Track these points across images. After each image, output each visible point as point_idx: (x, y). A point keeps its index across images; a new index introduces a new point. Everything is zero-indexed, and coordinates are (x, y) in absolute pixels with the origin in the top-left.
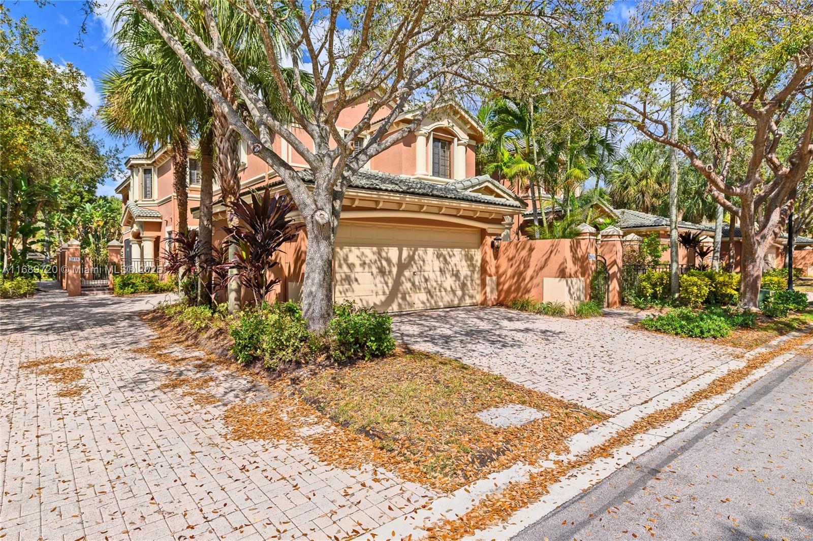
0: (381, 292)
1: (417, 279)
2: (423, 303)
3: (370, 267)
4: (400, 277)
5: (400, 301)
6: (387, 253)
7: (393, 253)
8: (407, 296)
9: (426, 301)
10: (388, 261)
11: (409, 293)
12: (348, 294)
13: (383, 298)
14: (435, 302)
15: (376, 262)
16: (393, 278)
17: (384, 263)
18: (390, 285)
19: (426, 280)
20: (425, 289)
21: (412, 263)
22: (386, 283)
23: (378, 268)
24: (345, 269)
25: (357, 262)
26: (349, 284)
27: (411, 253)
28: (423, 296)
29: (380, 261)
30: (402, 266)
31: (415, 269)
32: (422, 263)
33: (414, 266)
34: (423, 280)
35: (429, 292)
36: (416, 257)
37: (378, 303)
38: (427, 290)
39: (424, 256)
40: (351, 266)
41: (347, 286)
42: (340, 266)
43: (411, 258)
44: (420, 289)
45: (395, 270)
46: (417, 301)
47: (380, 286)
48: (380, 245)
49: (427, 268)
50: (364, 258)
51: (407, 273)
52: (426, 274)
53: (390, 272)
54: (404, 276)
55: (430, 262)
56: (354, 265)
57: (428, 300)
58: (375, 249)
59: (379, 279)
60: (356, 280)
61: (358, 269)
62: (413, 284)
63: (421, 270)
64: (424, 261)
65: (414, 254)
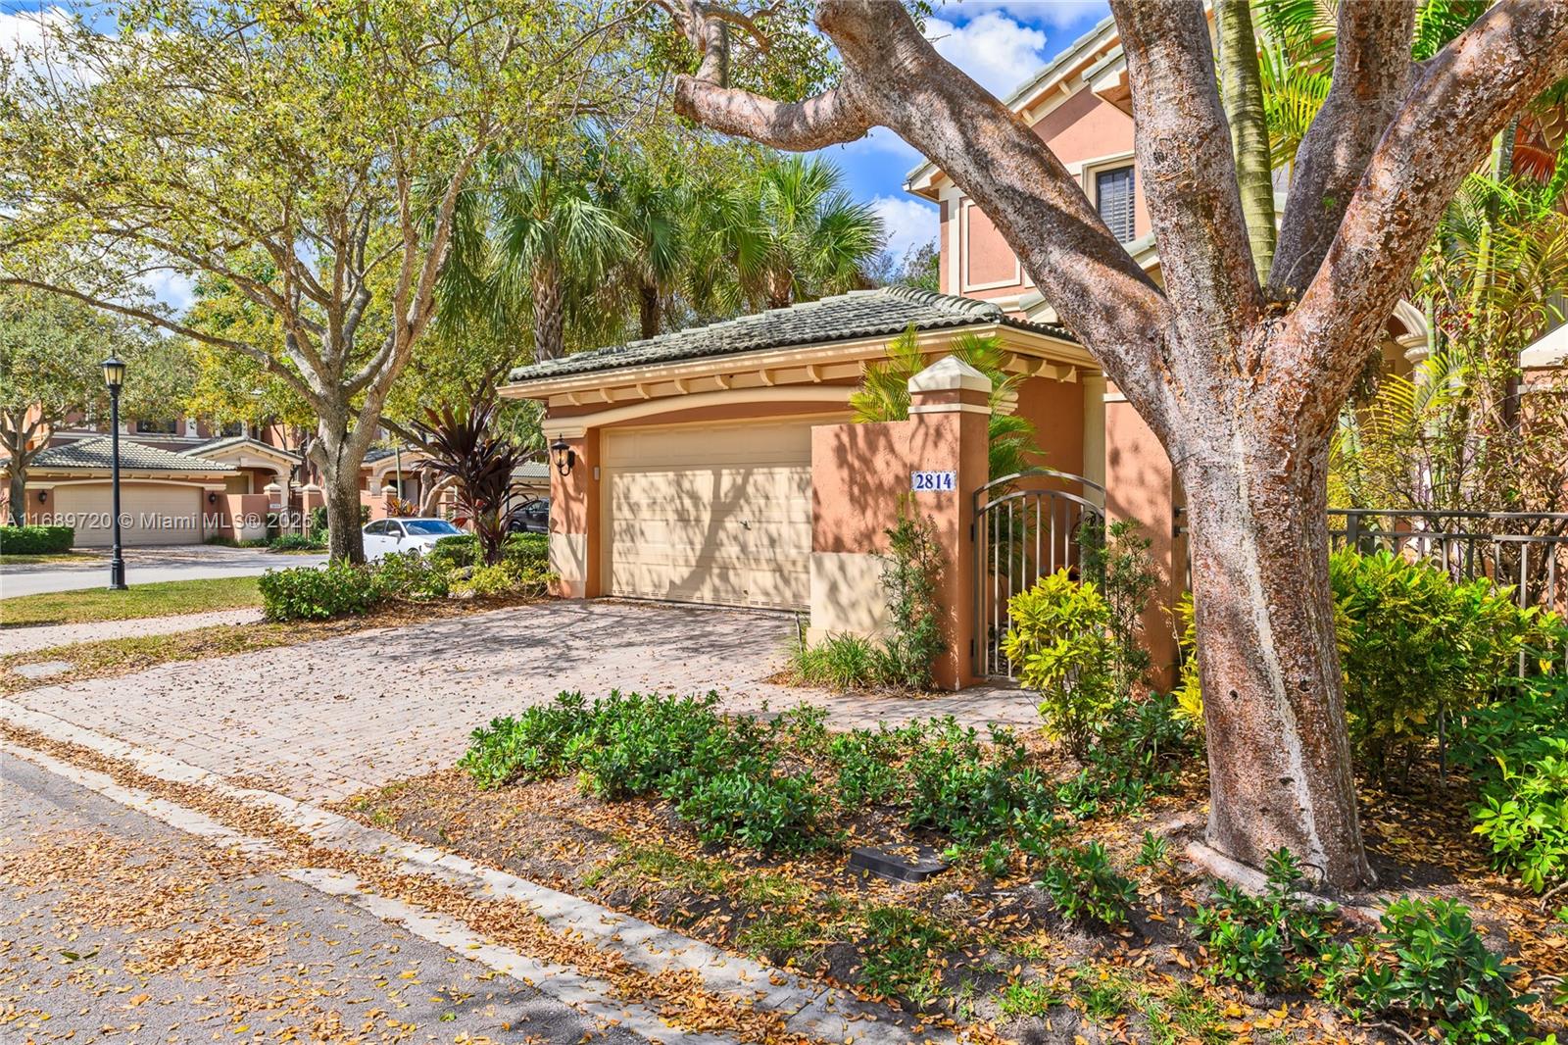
0: (681, 562)
1: (751, 538)
2: (767, 594)
3: (663, 510)
4: (716, 533)
5: (717, 581)
6: (691, 482)
7: (702, 482)
8: (731, 573)
9: (772, 591)
10: (695, 497)
11: (734, 568)
12: (631, 558)
13: (685, 572)
14: (795, 596)
15: (672, 500)
16: (702, 533)
17: (688, 502)
18: (698, 547)
19: (773, 542)
20: (769, 561)
21: (742, 502)
22: (691, 543)
23: (677, 511)
24: (626, 513)
25: (644, 501)
26: (633, 540)
27: (739, 480)
28: (767, 579)
29: (680, 498)
30: (722, 510)
31: (746, 515)
32: (762, 502)
33: (746, 508)
34: (766, 541)
35: (778, 569)
36: (750, 489)
37: (678, 581)
38: (773, 565)
39: (768, 487)
40: (634, 508)
41: (629, 544)
42: (620, 508)
43: (740, 492)
44: (757, 560)
45: (706, 517)
46: (752, 589)
47: (680, 547)
48: (679, 466)
49: (776, 514)
50: (653, 494)
51: (731, 525)
52: (773, 528)
53: (698, 520)
54: (725, 529)
55: (782, 501)
56: (637, 504)
57: (776, 587)
58: (671, 475)
59: (679, 533)
60: (642, 533)
61: (645, 513)
62: (744, 548)
63: (760, 517)
64: (767, 498)
65: (745, 481)
